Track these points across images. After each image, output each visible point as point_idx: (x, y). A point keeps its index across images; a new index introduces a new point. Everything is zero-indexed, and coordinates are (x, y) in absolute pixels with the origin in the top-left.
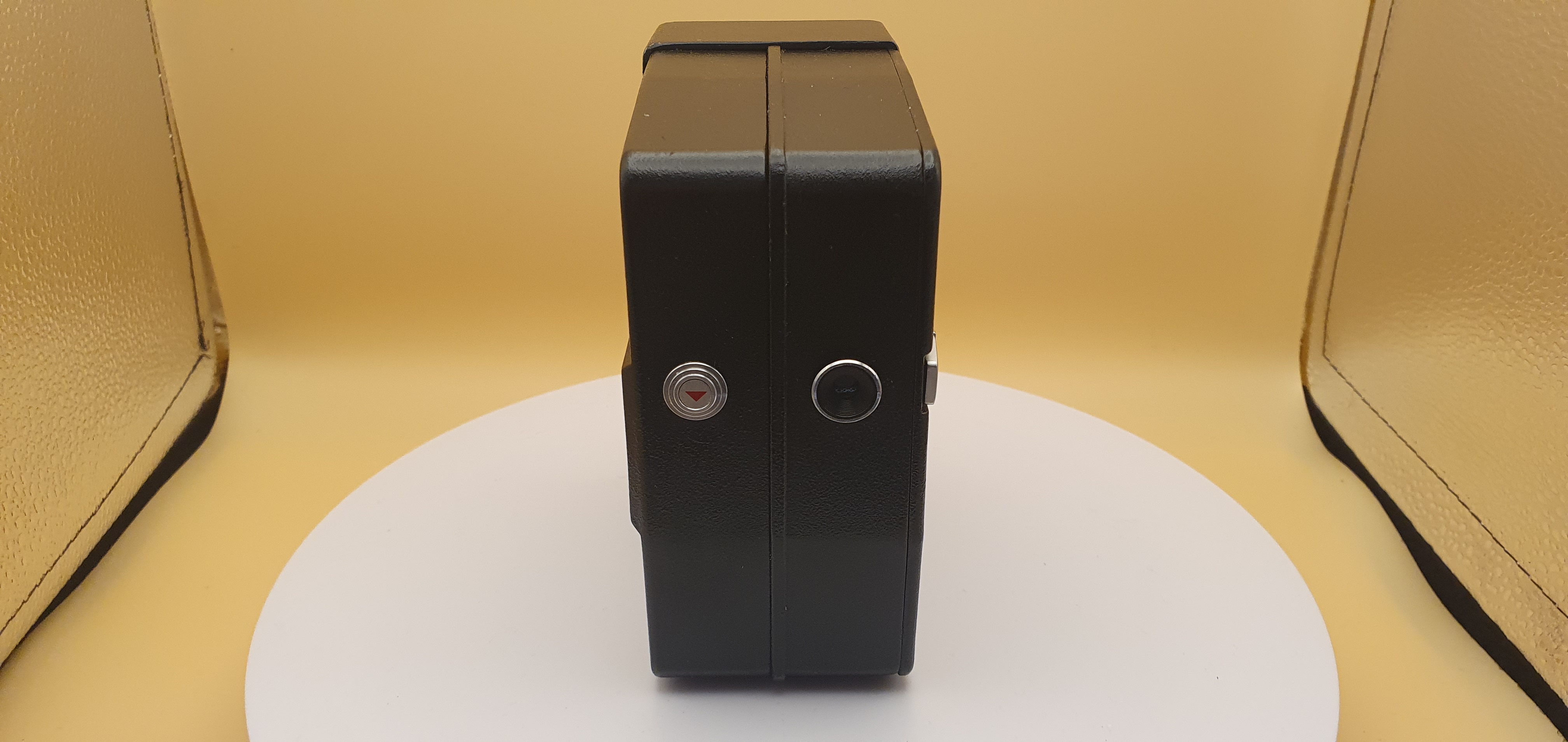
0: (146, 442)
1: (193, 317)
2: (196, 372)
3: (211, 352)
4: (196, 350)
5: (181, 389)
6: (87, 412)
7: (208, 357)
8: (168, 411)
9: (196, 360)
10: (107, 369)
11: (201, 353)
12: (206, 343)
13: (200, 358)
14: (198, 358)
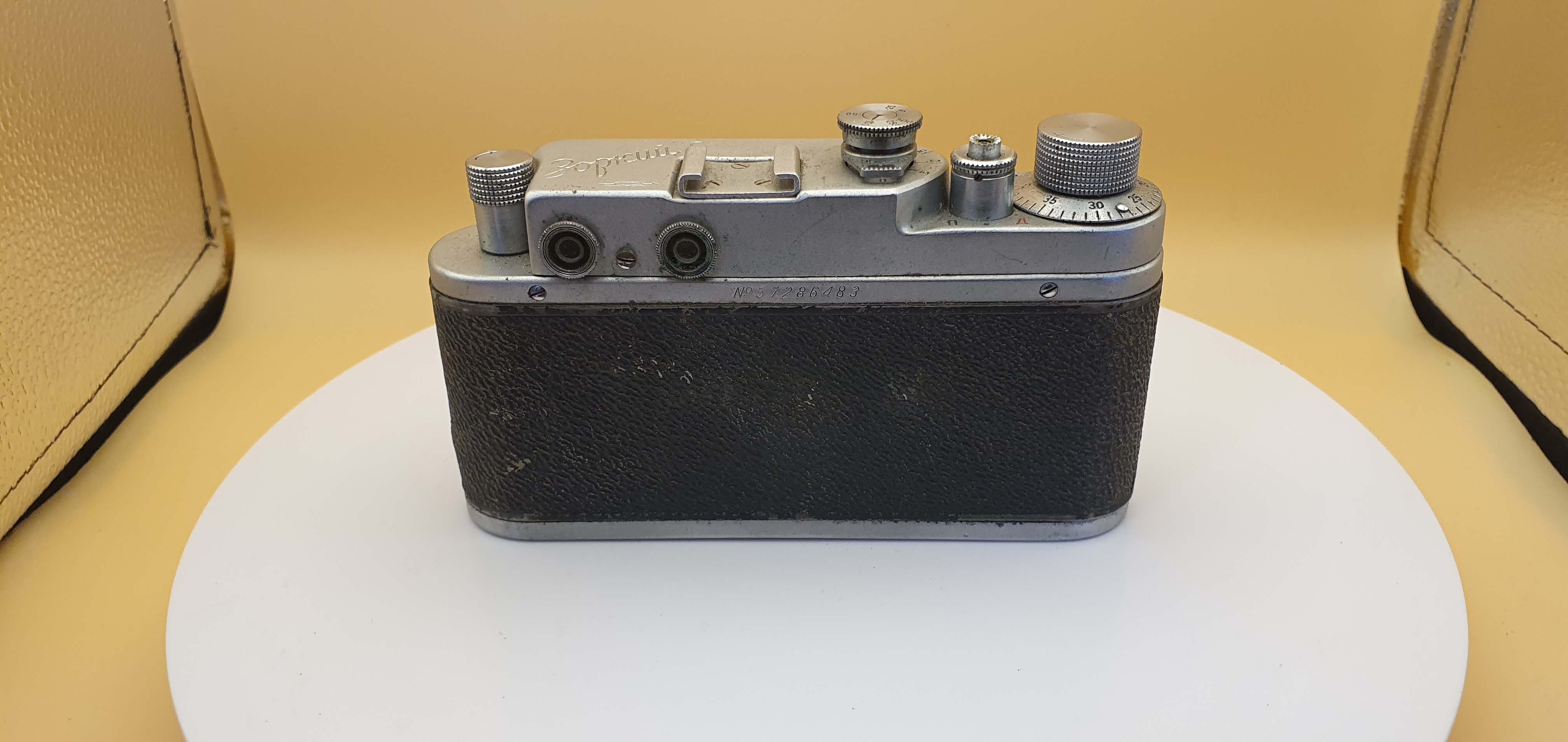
0: (146, 330)
1: (198, 202)
2: (202, 260)
3: (219, 239)
4: (202, 239)
5: (186, 277)
6: (81, 290)
7: (216, 246)
8: (172, 299)
9: (203, 248)
10: (103, 246)
11: (207, 241)
12: (212, 230)
13: (207, 246)
14: (204, 245)
